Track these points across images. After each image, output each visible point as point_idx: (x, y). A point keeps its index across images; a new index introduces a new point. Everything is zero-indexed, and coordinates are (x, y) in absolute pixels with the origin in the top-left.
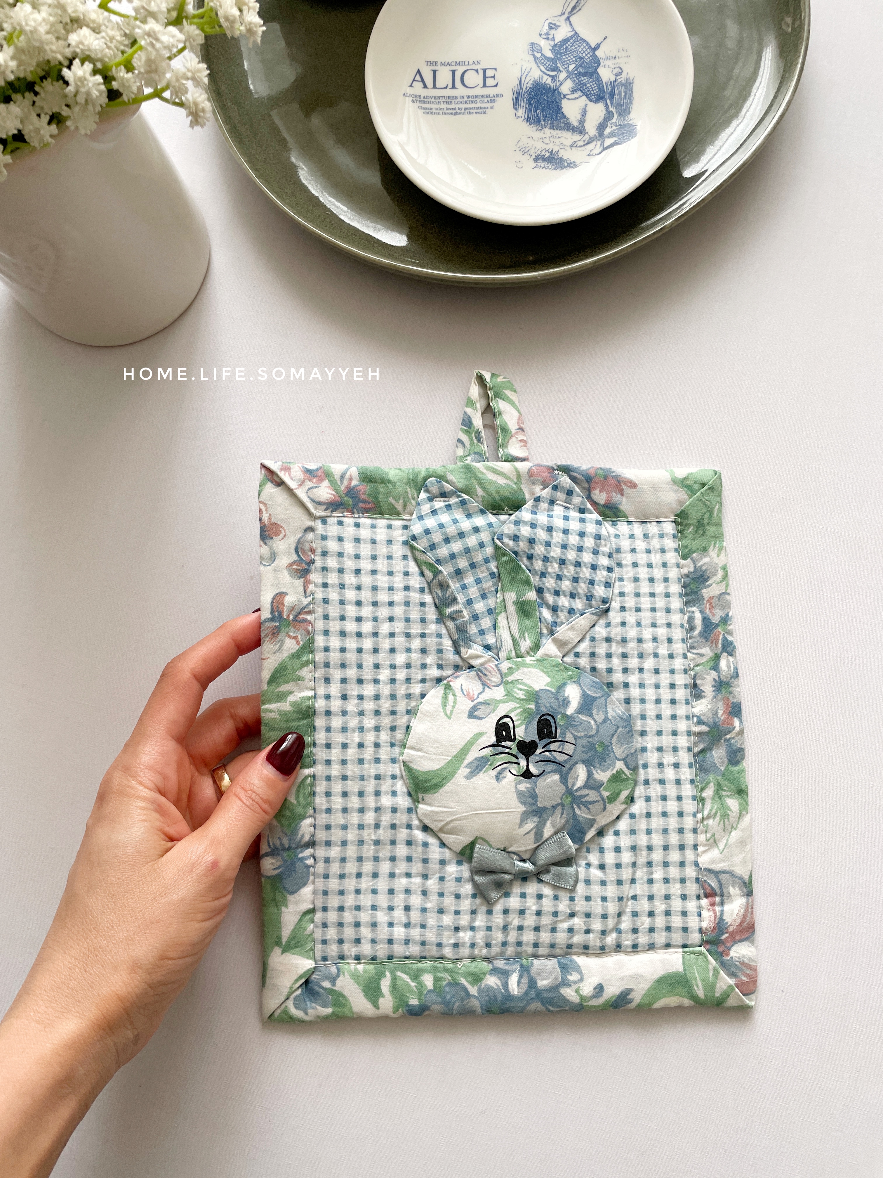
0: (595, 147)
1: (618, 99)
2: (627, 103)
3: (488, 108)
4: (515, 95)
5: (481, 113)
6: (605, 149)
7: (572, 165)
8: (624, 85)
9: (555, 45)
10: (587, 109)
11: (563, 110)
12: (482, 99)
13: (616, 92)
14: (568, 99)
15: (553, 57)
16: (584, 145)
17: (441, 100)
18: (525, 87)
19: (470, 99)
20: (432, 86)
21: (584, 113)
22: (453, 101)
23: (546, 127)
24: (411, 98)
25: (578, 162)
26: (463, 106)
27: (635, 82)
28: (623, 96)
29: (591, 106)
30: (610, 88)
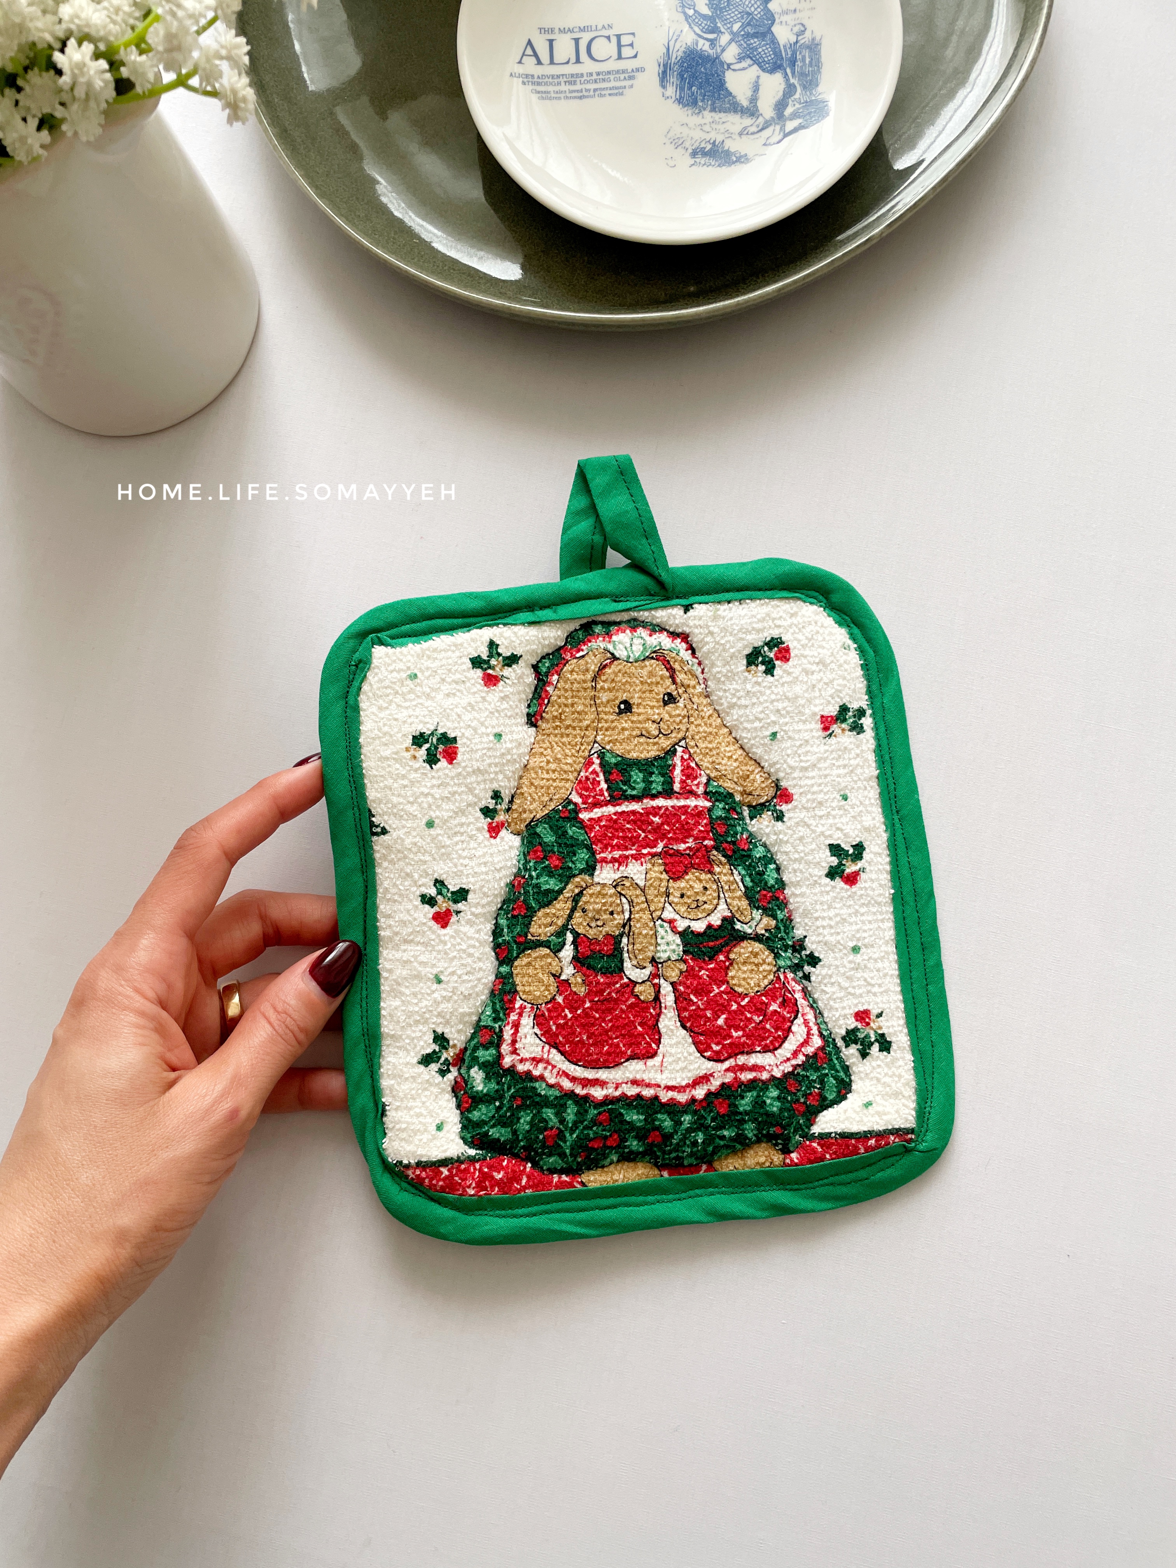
0: (773, 133)
1: (801, 67)
2: (813, 72)
3: (625, 87)
4: (662, 68)
5: (616, 94)
6: (786, 135)
7: (742, 159)
8: (809, 47)
10: (761, 81)
11: (727, 85)
12: (617, 76)
13: (798, 57)
14: (734, 70)
15: (710, 14)
16: (758, 132)
17: (561, 79)
18: (674, 56)
19: (601, 77)
20: (549, 62)
21: (756, 88)
22: (578, 80)
23: (705, 109)
24: (521, 79)
25: (750, 155)
26: (592, 86)
27: (824, 42)
28: (807, 62)
29: (766, 78)
30: (790, 53)
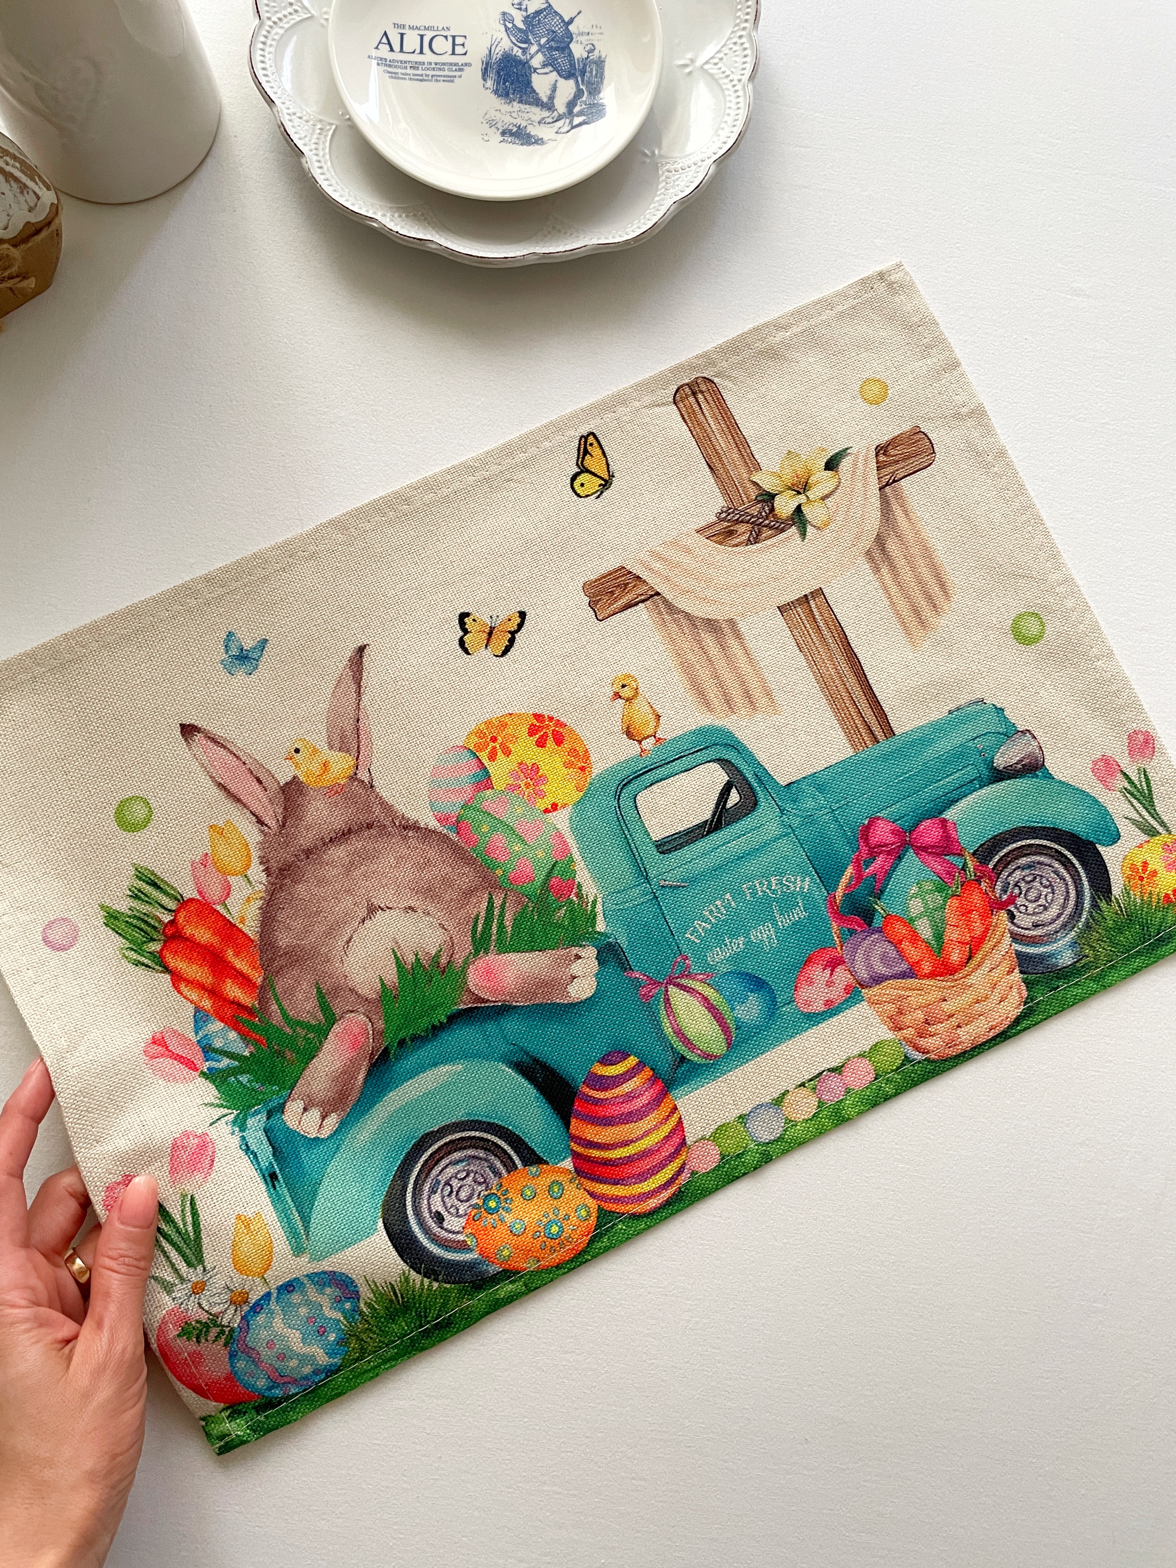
0: (564, 124)
1: (589, 78)
2: (598, 82)
3: (455, 77)
4: (484, 66)
5: (448, 81)
6: (573, 128)
7: (539, 141)
8: (595, 63)
9: (528, 17)
10: (558, 85)
11: (533, 84)
12: (450, 67)
13: (588, 69)
14: (538, 73)
15: (525, 28)
16: (553, 122)
17: (408, 65)
18: (494, 58)
19: (438, 66)
20: (399, 50)
21: (554, 89)
22: (420, 67)
23: (514, 100)
24: (376, 61)
25: (545, 139)
26: (431, 73)
27: (607, 60)
28: (594, 74)
29: (562, 82)
30: (581, 65)
